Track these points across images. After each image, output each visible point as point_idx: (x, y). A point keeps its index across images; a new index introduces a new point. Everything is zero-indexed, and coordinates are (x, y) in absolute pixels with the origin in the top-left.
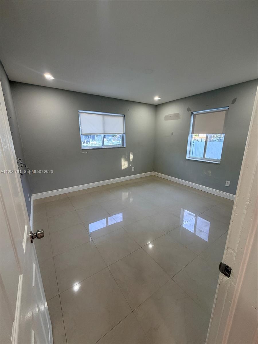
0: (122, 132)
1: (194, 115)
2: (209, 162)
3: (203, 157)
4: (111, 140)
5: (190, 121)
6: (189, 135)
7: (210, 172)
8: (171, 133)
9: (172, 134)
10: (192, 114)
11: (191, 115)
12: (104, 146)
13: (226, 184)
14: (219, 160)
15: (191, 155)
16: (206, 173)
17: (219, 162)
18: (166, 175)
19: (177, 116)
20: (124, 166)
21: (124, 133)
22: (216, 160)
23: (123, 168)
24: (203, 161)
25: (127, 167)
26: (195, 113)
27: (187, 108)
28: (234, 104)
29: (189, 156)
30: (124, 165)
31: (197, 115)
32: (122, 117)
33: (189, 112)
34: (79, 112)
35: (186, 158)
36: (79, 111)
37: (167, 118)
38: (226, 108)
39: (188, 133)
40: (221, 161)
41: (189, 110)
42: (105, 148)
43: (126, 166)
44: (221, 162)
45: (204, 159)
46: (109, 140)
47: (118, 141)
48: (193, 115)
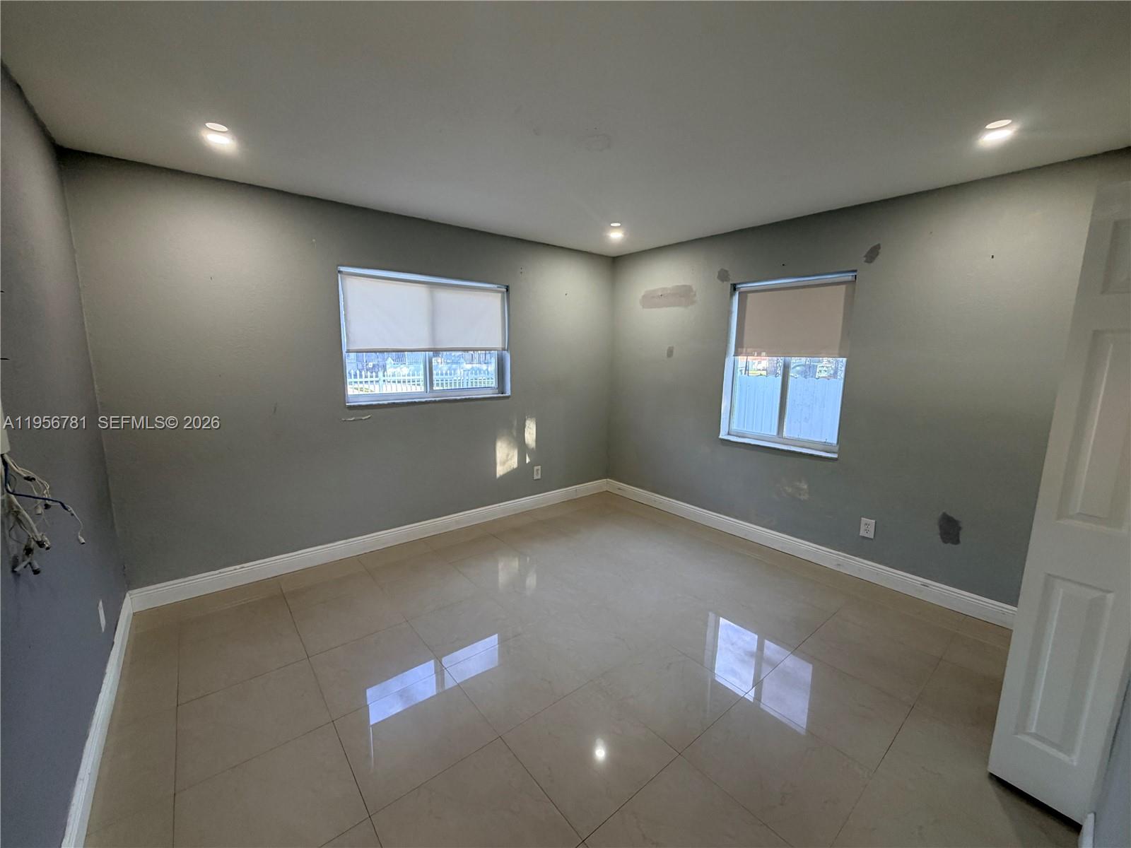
0: (499, 345)
1: (739, 293)
2: (801, 453)
3: (775, 434)
4: (457, 363)
5: (730, 312)
6: (726, 360)
7: (805, 487)
8: (667, 348)
9: (670, 353)
10: (735, 289)
11: (732, 295)
12: (431, 395)
13: (863, 527)
14: (831, 445)
15: (734, 427)
16: (790, 490)
17: (834, 453)
18: (651, 491)
19: (683, 295)
20: (504, 463)
21: (504, 349)
22: (821, 447)
23: (501, 470)
24: (778, 449)
25: (515, 465)
26: (744, 287)
27: (719, 269)
28: (872, 264)
29: (727, 431)
30: (506, 458)
31: (749, 295)
32: (500, 295)
33: (725, 283)
34: (340, 272)
35: (720, 437)
36: (342, 269)
37: (651, 300)
38: (849, 277)
39: (724, 353)
40: (839, 449)
41: (723, 276)
42: (435, 402)
43: (514, 463)
44: (839, 453)
45: (779, 440)
46: (453, 363)
47: (484, 367)
48: (737, 293)
